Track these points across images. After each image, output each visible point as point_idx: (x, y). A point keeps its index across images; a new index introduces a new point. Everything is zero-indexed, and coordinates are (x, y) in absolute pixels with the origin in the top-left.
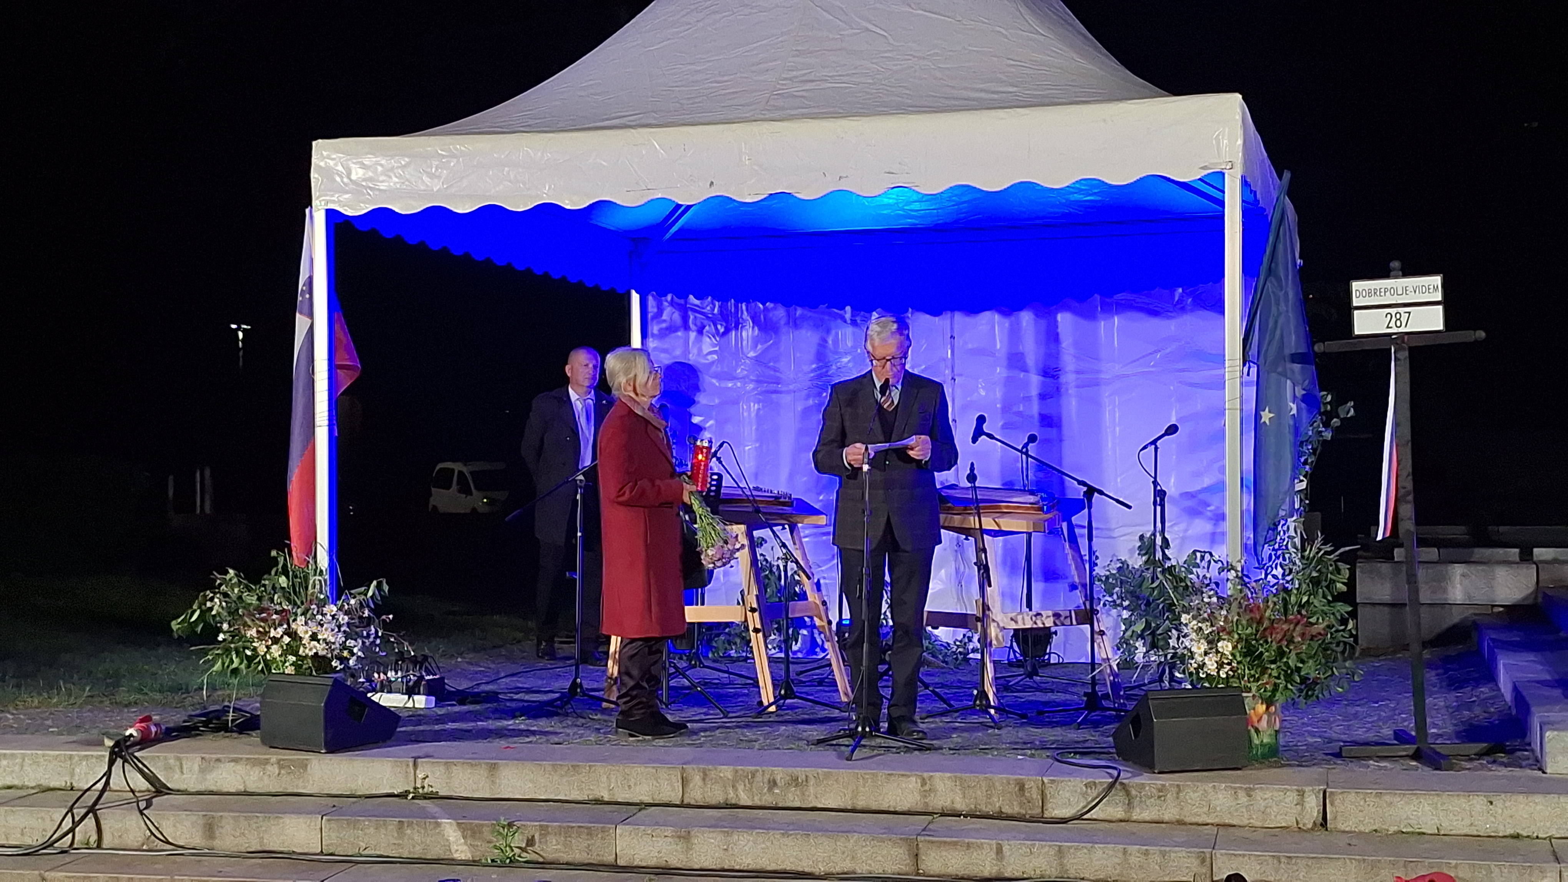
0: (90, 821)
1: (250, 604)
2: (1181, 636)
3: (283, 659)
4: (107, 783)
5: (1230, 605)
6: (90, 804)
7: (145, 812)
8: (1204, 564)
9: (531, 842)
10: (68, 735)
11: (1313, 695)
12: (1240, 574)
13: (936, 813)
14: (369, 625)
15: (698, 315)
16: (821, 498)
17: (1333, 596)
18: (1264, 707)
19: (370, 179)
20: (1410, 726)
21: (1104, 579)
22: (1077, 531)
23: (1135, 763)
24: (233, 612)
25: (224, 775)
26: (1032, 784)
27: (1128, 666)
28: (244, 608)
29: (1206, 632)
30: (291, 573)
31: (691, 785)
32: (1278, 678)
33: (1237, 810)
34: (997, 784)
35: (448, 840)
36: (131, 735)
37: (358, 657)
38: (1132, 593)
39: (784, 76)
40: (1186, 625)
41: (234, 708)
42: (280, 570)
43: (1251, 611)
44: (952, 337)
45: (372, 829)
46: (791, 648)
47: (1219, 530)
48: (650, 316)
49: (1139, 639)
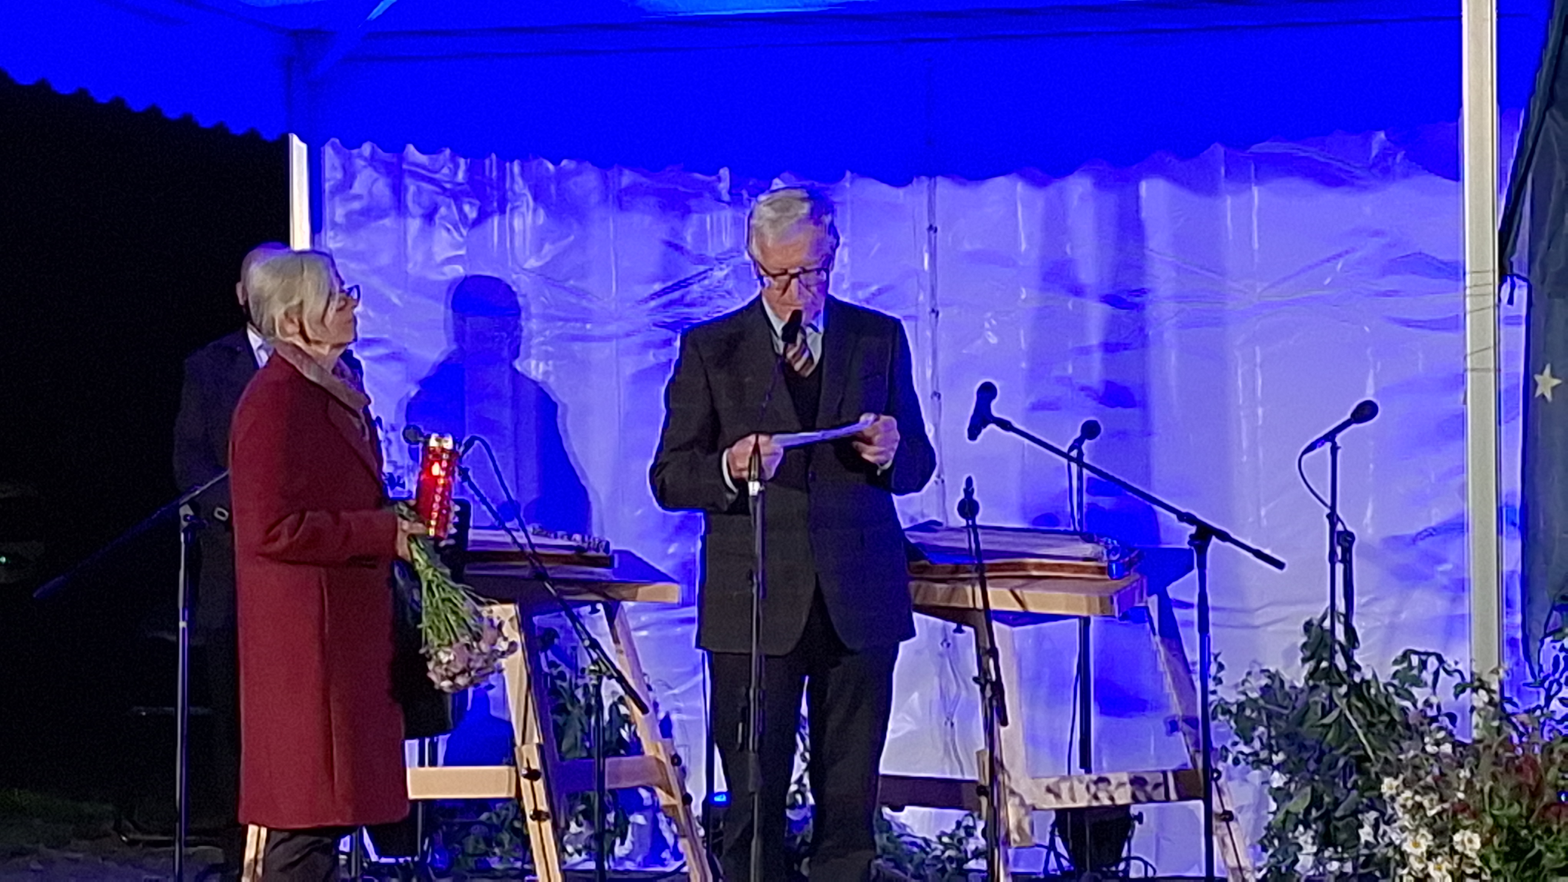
2: (1382, 820)
5: (1478, 758)
8: (1428, 676)
12: (1496, 697)
15: (423, 185)
16: (671, 550)
21: (1233, 709)
22: (1178, 614)
29: (1431, 813)
38: (1290, 738)
40: (1393, 799)
43: (1519, 770)
44: (932, 228)
46: (612, 850)
47: (1459, 612)
48: (327, 186)
49: (1301, 828)
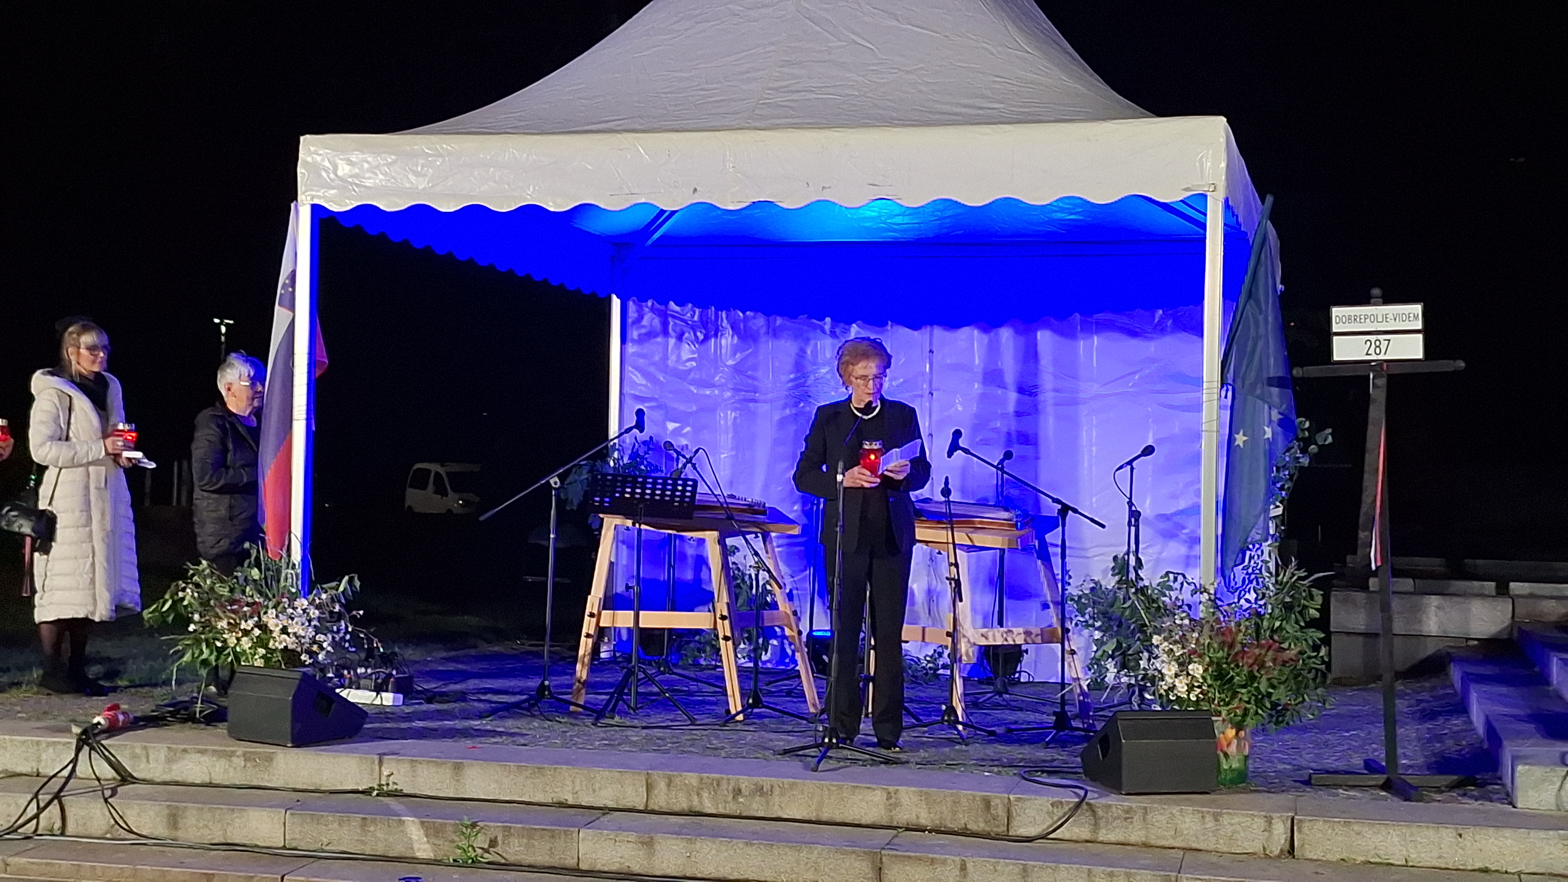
0: (55, 808)
1: (222, 595)
2: (1152, 657)
3: (252, 651)
4: (73, 770)
5: (1202, 627)
6: (56, 790)
7: (110, 800)
8: (1177, 585)
9: (493, 843)
10: (38, 719)
11: (1282, 722)
12: (1213, 597)
13: (901, 828)
14: (339, 620)
15: (677, 322)
17: (1305, 622)
18: (1234, 732)
19: (357, 176)
20: (1380, 756)
21: (1076, 598)
22: (1051, 550)
23: (1103, 784)
24: (204, 604)
25: (191, 765)
26: (998, 801)
27: (1098, 687)
28: (216, 599)
29: (1177, 654)
30: (263, 567)
31: (656, 792)
32: (1249, 702)
33: (1204, 834)
34: (964, 800)
35: (410, 838)
36: (99, 723)
37: (328, 652)
38: (1104, 614)
39: (770, 86)
40: (1157, 647)
41: (202, 701)
42: (253, 562)
43: (1223, 634)
44: (931, 351)
45: (336, 825)
46: (760, 658)
47: (1193, 553)
48: (630, 321)
49: (1110, 660)
